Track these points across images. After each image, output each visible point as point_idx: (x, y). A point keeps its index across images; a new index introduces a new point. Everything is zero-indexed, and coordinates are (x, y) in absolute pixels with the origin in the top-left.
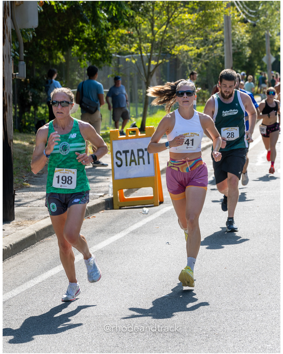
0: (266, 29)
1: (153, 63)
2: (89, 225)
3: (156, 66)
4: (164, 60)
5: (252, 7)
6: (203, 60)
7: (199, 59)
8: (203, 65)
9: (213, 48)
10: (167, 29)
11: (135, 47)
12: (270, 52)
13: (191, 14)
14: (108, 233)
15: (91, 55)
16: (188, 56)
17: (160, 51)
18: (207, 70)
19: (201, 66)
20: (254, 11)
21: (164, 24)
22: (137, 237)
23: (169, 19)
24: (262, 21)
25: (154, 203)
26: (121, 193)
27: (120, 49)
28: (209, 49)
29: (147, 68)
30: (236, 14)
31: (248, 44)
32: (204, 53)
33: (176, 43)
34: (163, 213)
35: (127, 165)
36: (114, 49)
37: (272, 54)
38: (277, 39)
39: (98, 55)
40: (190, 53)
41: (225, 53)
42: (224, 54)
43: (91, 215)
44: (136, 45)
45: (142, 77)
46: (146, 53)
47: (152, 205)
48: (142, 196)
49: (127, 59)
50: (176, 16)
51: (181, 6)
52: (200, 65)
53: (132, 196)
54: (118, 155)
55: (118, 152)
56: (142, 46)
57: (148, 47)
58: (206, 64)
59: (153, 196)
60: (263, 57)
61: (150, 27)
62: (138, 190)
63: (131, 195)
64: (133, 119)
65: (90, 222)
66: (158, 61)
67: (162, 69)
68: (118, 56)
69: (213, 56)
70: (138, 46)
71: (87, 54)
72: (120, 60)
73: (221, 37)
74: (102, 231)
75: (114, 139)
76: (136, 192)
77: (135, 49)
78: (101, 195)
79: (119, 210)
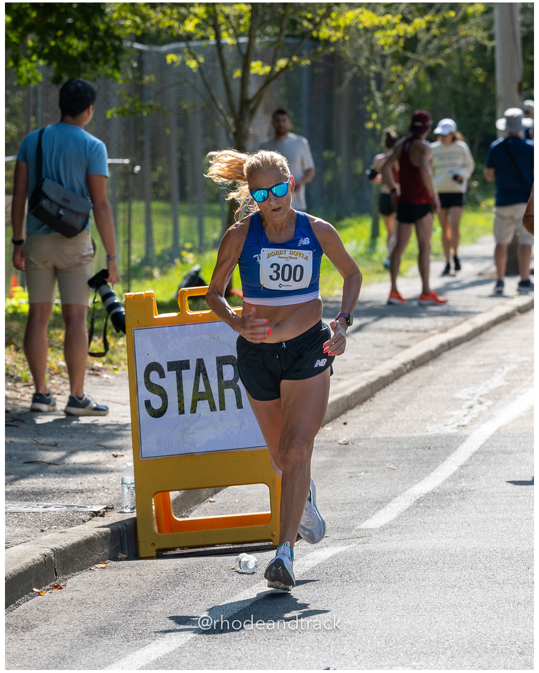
1: (258, 68)
2: (59, 612)
3: (268, 80)
4: (295, 59)
6: (422, 58)
7: (409, 54)
8: (422, 76)
9: (455, 20)
11: (196, 15)
14: (126, 636)
15: (53, 43)
16: (372, 46)
17: (281, 31)
18: (434, 93)
19: (416, 79)
22: (223, 651)
25: (273, 535)
26: (165, 505)
27: (148, 24)
28: (443, 24)
29: (236, 88)
32: (424, 37)
34: (307, 569)
35: (182, 412)
36: (128, 23)
39: (75, 42)
40: (382, 39)
41: (497, 36)
42: (491, 38)
43: (65, 577)
44: (200, 10)
45: (221, 117)
46: (237, 35)
47: (267, 543)
48: (233, 513)
49: (170, 58)
52: (412, 73)
53: (199, 514)
54: (154, 376)
55: (153, 367)
56: (222, 12)
57: (240, 17)
58: (432, 72)
59: (270, 512)
62: (218, 494)
63: (196, 512)
64: (190, 257)
65: (63, 600)
66: (273, 64)
67: (282, 90)
68: (137, 46)
69: (455, 46)
70: (207, 12)
71: (36, 38)
72: (146, 58)
74: (105, 631)
75: (138, 321)
76: (211, 499)
77: (196, 21)
78: (96, 509)
79: (159, 561)
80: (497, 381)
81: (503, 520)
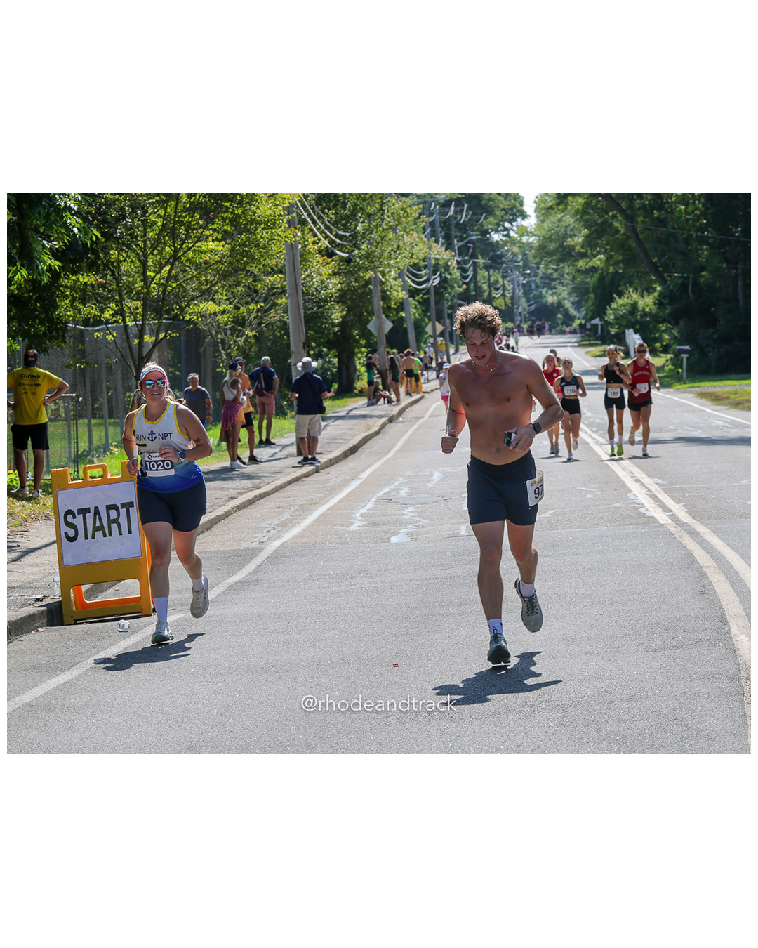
0: (372, 269)
1: (148, 339)
3: (155, 344)
4: (169, 332)
5: (343, 225)
10: (173, 272)
11: (111, 308)
12: (381, 311)
13: (220, 241)
14: (48, 671)
16: (219, 324)
19: (246, 341)
20: (347, 234)
21: (167, 263)
23: (176, 251)
24: (363, 252)
25: (142, 609)
26: (78, 594)
27: (83, 314)
28: (259, 310)
29: (135, 350)
30: (311, 239)
31: (336, 297)
32: (249, 318)
33: (193, 299)
35: (86, 538)
36: (71, 313)
37: (387, 317)
38: (395, 285)
40: (223, 319)
41: (290, 318)
43: (16, 637)
44: (113, 305)
46: (135, 320)
47: (138, 614)
49: (97, 334)
50: (190, 245)
51: (201, 227)
53: (102, 599)
54: (70, 518)
55: (69, 512)
56: (126, 306)
57: (137, 308)
59: (139, 596)
60: (368, 322)
61: (141, 269)
63: (99, 597)
65: (14, 651)
66: (157, 336)
68: (79, 327)
69: (268, 322)
70: (117, 306)
72: (86, 334)
73: (283, 287)
74: (35, 668)
76: (111, 589)
77: (111, 312)
78: (38, 597)
79: (74, 626)
80: (286, 516)
81: (278, 596)
